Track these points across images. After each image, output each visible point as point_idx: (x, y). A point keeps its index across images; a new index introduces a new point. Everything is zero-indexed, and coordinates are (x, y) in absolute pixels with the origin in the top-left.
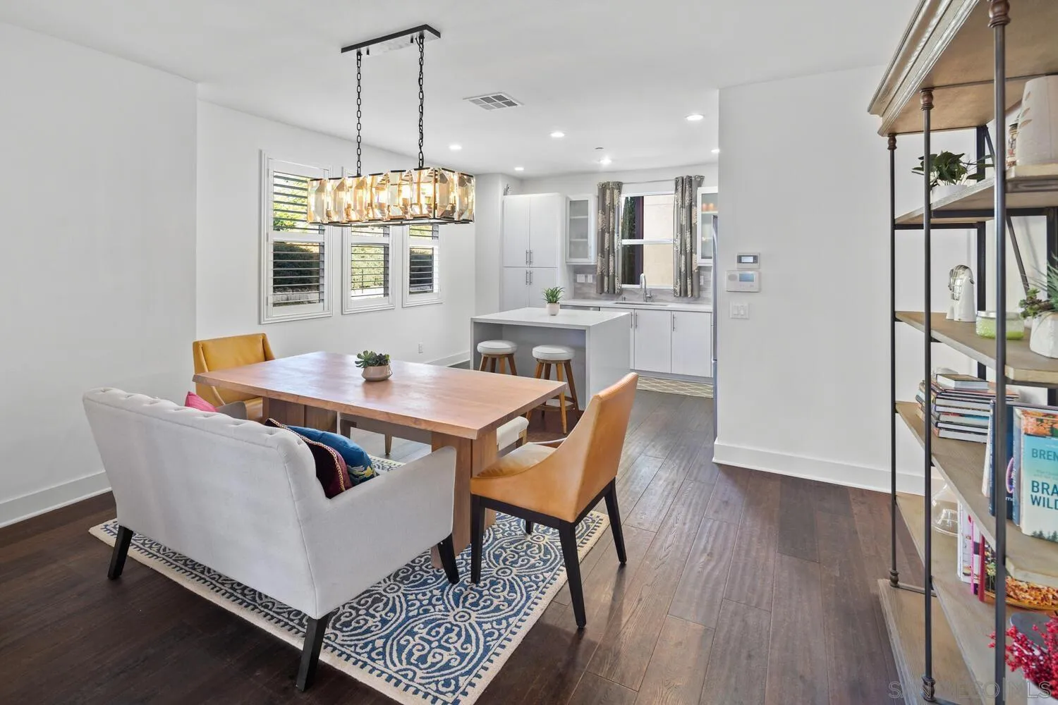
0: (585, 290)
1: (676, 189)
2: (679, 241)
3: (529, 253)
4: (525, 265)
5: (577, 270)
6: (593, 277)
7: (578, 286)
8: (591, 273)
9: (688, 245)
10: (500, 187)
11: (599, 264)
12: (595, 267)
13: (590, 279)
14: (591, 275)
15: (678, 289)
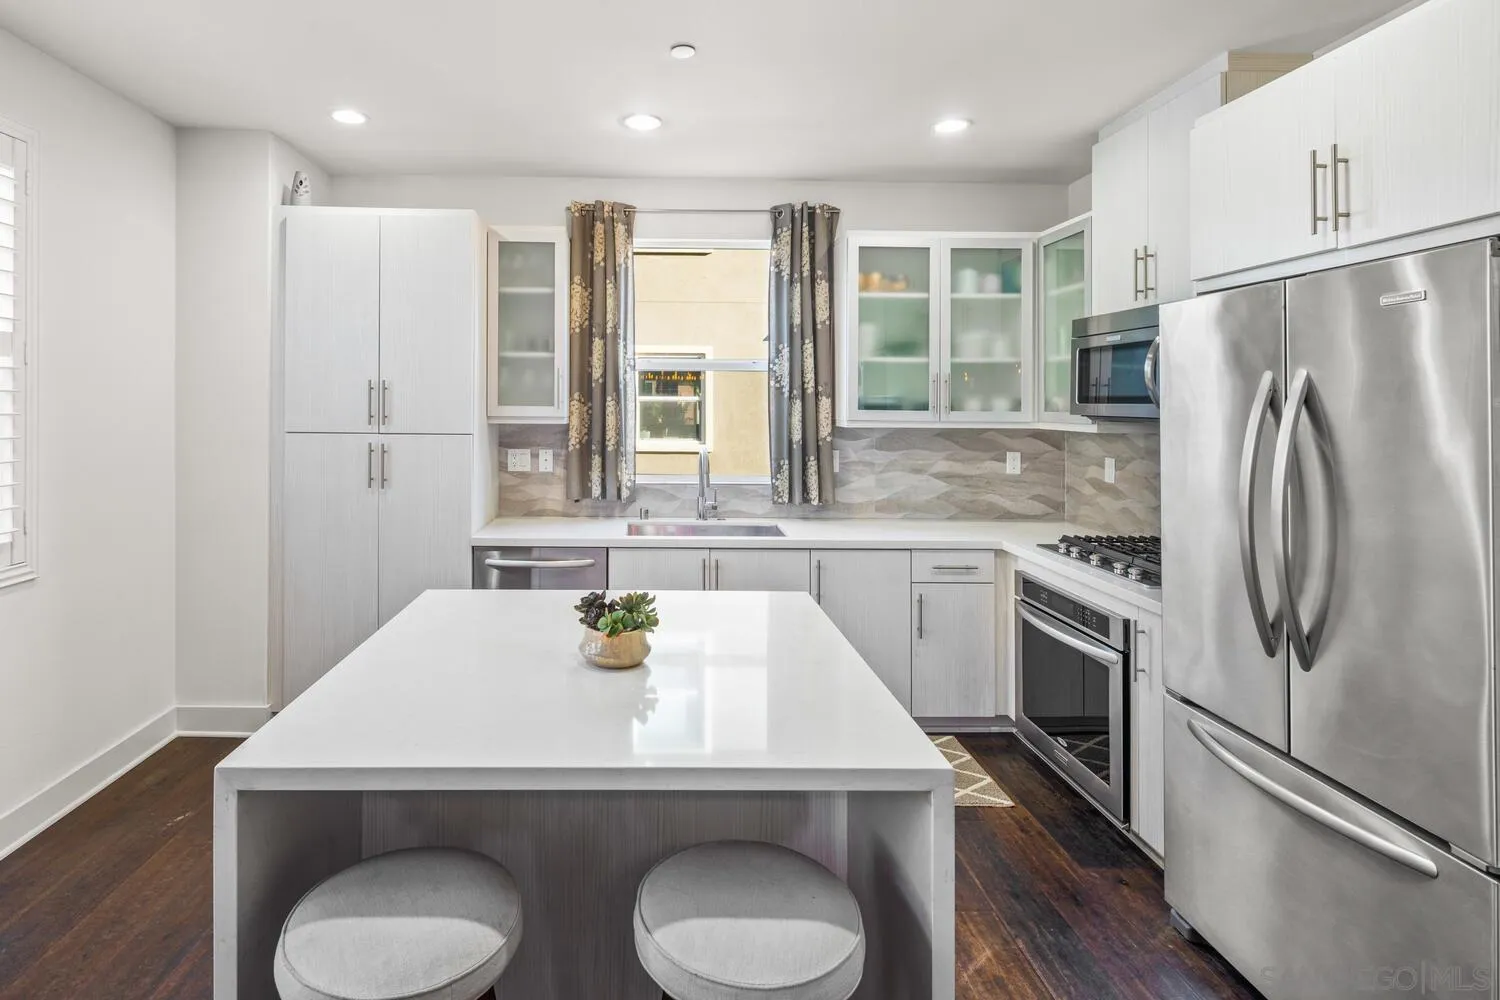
0: (534, 491)
1: (775, 236)
2: (786, 365)
3: (378, 394)
4: (364, 426)
5: (507, 438)
6: (556, 456)
7: (511, 481)
8: (548, 446)
9: (810, 376)
10: (272, 178)
11: (575, 422)
12: (566, 429)
13: (546, 461)
14: (550, 452)
15: (783, 485)
